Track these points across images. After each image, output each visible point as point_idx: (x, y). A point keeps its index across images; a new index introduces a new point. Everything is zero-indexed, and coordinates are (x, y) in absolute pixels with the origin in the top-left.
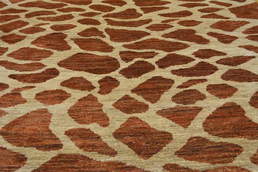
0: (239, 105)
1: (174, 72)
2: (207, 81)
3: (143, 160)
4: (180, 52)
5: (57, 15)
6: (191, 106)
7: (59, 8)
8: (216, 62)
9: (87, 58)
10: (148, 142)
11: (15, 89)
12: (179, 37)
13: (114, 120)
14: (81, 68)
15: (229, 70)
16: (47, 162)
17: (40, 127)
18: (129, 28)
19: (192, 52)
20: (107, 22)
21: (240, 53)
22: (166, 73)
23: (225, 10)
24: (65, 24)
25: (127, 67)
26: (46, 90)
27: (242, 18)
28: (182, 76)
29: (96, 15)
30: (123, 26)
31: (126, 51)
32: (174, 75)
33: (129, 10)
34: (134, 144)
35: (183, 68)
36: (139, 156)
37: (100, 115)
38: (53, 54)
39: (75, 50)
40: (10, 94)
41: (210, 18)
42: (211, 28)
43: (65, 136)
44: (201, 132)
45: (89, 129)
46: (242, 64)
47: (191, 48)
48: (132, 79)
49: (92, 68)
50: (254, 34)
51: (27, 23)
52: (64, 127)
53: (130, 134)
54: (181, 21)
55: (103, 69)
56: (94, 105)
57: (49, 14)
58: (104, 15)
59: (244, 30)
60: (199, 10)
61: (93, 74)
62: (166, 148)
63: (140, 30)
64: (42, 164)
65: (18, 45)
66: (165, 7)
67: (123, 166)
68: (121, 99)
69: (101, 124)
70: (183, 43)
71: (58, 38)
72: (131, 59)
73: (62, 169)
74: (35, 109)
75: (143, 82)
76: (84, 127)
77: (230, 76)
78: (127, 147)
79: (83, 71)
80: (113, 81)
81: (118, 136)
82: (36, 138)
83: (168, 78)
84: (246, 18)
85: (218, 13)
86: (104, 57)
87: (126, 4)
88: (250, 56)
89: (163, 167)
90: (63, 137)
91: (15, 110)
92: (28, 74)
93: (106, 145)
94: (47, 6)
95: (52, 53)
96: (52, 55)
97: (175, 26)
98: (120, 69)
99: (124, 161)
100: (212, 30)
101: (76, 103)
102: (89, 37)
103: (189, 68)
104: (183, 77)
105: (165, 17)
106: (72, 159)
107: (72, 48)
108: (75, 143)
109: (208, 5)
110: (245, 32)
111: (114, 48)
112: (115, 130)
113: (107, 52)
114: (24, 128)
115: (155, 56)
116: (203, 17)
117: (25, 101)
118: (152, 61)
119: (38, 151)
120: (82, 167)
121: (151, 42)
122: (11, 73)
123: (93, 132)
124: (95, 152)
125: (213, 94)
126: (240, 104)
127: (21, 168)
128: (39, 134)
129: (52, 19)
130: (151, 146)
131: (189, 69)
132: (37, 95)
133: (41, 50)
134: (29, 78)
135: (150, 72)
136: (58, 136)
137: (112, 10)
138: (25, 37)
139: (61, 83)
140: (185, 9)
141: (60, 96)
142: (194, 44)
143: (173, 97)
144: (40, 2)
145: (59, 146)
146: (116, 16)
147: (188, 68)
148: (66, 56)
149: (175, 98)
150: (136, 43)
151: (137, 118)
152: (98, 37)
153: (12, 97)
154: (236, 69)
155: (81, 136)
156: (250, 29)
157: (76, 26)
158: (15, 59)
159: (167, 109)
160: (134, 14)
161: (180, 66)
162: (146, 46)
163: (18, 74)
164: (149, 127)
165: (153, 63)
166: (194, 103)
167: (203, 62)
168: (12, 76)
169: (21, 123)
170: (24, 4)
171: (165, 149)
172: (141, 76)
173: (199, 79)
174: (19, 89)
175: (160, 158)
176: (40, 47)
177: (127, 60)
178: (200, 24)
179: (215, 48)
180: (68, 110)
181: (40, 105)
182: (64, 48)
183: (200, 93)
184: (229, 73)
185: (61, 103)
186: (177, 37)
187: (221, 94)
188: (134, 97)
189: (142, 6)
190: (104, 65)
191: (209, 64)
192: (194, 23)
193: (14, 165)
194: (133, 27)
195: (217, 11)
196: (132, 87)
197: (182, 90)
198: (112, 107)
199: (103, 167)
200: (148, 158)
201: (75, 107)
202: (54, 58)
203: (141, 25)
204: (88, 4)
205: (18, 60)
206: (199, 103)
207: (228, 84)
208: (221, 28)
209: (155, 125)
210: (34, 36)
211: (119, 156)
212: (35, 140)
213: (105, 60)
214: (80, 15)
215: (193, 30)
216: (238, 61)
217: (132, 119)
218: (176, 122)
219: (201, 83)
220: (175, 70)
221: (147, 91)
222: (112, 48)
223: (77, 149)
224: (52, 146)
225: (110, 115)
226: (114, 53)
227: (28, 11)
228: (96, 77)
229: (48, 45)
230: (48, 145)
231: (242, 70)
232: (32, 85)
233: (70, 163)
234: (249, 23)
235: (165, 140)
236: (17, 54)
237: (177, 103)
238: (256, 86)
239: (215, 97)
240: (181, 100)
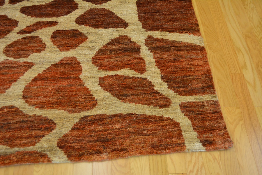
2: (57, 24)
6: (22, 60)
15: (90, 9)
28: (30, 16)
32: (22, 14)
35: (37, 4)
44: (16, 100)
77: (87, 18)
103: (44, 4)
104: (32, 18)
125: (55, 45)
131: (44, 5)
147: (42, 5)
166: (27, 57)
183: (41, 41)
184: (88, 14)
187: (65, 45)
197: (21, 36)
206: (34, 57)
207: (79, 30)
220: (27, 7)
237: (8, 56)
238: (111, 34)
239: (56, 49)
240: (14, 51)
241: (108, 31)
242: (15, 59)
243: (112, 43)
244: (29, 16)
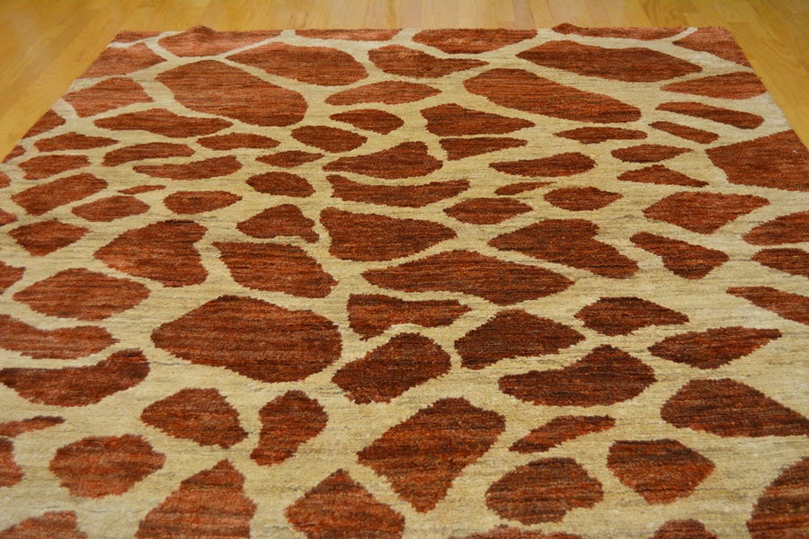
0: (713, 534)
1: (509, 385)
2: (612, 425)
4: (540, 304)
5: (194, 158)
6: (547, 528)
7: (206, 136)
8: (649, 349)
9: (248, 315)
12: (544, 249)
14: (220, 353)
15: (691, 381)
18: (396, 209)
19: (578, 308)
20: (333, 188)
21: (730, 318)
22: (482, 388)
23: (697, 153)
24: (208, 190)
25: (362, 355)
26: (92, 434)
27: (747, 184)
28: (532, 402)
29: (306, 161)
30: (378, 201)
31: (370, 295)
32: (507, 396)
33: (405, 146)
35: (541, 368)
38: (146, 297)
39: (217, 286)
41: (646, 181)
42: (648, 217)
46: (734, 362)
47: (575, 292)
48: (369, 406)
49: (253, 356)
50: (780, 243)
51: (103, 184)
54: (556, 189)
55: (286, 364)
56: (227, 508)
57: (172, 155)
58: (328, 162)
59: (748, 229)
60: (615, 154)
63: (426, 219)
65: (57, 258)
66: (515, 138)
68: (319, 485)
70: (552, 273)
71: (178, 240)
72: (379, 327)
74: (38, 512)
75: (404, 420)
77: (692, 408)
79: (224, 367)
80: (309, 410)
83: (485, 409)
84: (758, 185)
85: (673, 164)
86: (298, 315)
87: (401, 128)
88: (762, 330)
92: (55, 371)
94: (173, 128)
95: (146, 294)
96: (144, 301)
97: (535, 208)
98: (338, 365)
100: (650, 224)
101: (173, 493)
102: (268, 237)
103: (559, 368)
104: (537, 407)
105: (509, 176)
107: (209, 278)
109: (643, 135)
110: (752, 238)
111: (336, 283)
113: (312, 297)
115: (457, 317)
116: (624, 177)
117: (14, 477)
118: (445, 337)
121: (453, 263)
122: (6, 362)
125: (629, 484)
126: (718, 531)
129: (176, 170)
131: (560, 372)
132: (63, 453)
133: (116, 280)
134: (53, 383)
135: (432, 381)
137: (356, 147)
138: (83, 231)
139: (145, 411)
140: (573, 146)
141: (130, 462)
142: (586, 278)
143: (494, 488)
144: (158, 114)
146: (364, 168)
147: (555, 372)
148: (186, 308)
149: (499, 496)
150: (406, 265)
152: (296, 241)
154: (715, 381)
156: (770, 224)
157: (240, 199)
158: (34, 310)
160: (419, 159)
161: (533, 359)
162: (436, 277)
163: (27, 366)
165: (449, 348)
166: (560, 520)
167: (609, 347)
168: (6, 376)
170: (112, 119)
172: (400, 394)
173: (588, 415)
174: (13, 428)
176: (117, 268)
177: (364, 328)
178: (613, 204)
179: (652, 293)
180: (141, 522)
181: (57, 497)
182: (185, 275)
183: (585, 473)
184: (689, 396)
185: (126, 491)
186: (537, 249)
187: (656, 485)
188: (362, 483)
189: (447, 133)
190: (292, 346)
191: (626, 358)
192: (595, 198)
194: (408, 209)
195: (669, 158)
196: (363, 438)
197: (524, 459)
198: (283, 521)
201: (165, 512)
202: (148, 314)
203: (432, 202)
204: (291, 123)
205: (40, 314)
206: (576, 519)
207: (682, 442)
208: (676, 219)
210: (110, 230)
213: (299, 328)
214: (259, 159)
215: (589, 223)
216: (723, 347)
219: (592, 435)
220: (513, 377)
221: (411, 459)
222: (329, 282)
226: (331, 300)
227: (115, 142)
228: (258, 393)
229: (142, 265)
231: (735, 383)
232: (54, 411)
234: (765, 202)
236: (44, 292)
237: (503, 514)
238: (776, 452)
239: (633, 496)
240: (517, 500)
241: (764, 443)
242: (524, 524)
243: (789, 480)
244: (530, 400)
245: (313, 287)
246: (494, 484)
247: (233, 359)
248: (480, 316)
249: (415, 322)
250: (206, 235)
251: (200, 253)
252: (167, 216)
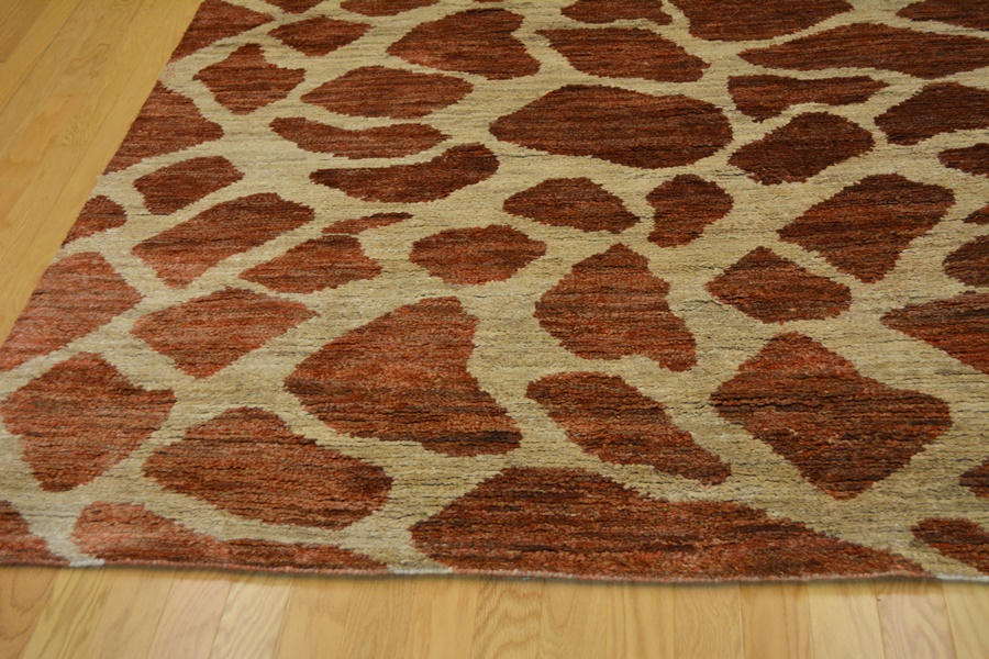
1: (950, 158)
3: (831, 502)
4: (978, 75)
9: (603, 105)
10: (852, 433)
11: (337, 223)
12: (973, 17)
13: (713, 345)
14: (580, 143)
16: (466, 495)
17: (432, 368)
22: (919, 163)
25: (761, 137)
26: (450, 228)
31: (755, 76)
34: (796, 439)
36: (815, 487)
37: (660, 324)
38: (470, 91)
39: (556, 76)
40: (319, 242)
43: (528, 400)
45: (617, 379)
48: (780, 186)
49: (622, 144)
52: (524, 369)
53: (778, 401)
55: (666, 149)
56: (634, 287)
61: (626, 168)
62: (922, 457)
64: (447, 502)
65: (341, 57)
67: (752, 522)
68: (738, 263)
69: (665, 360)
71: (489, 30)
72: (774, 107)
73: (520, 526)
74: (413, 299)
75: (828, 198)
76: (601, 370)
78: (769, 448)
79: (590, 156)
80: (708, 193)
81: (732, 409)
82: (421, 405)
83: (927, 183)
86: (668, 100)
89: (914, 530)
90: (519, 406)
91: (342, 301)
92: (382, 169)
93: (687, 438)
95: (468, 88)
96: (468, 96)
98: (732, 148)
99: (758, 501)
101: (566, 276)
102: (605, 22)
106: (559, 487)
107: (542, 68)
108: (567, 428)
111: (708, 66)
112: (719, 383)
113: (680, 81)
114: (377, 368)
115: (873, 93)
117: (374, 270)
118: (861, 114)
119: (430, 455)
120: (597, 521)
121: (854, 37)
122: (318, 164)
123: (634, 389)
124: (645, 466)
127: (370, 514)
128: (432, 394)
130: (862, 450)
132: (420, 246)
133: (425, 76)
134: (384, 181)
135: (854, 159)
136: (502, 401)
138: (363, 27)
139: (506, 202)
141: (505, 251)
143: (951, 258)
145: (506, 439)
148: (521, 100)
149: (957, 264)
150: (793, 42)
151: (807, 340)
153: (328, 254)
155: (589, 402)
158: (332, 111)
159: (925, 307)
161: (978, 131)
162: (835, 53)
163: (346, 167)
164: (856, 373)
165: (867, 124)
168: (324, 177)
169: (363, 349)
171: (920, 462)
172: (817, 173)
174: (352, 226)
175: (900, 494)
176: (422, 64)
177: (758, 112)
180: (537, 303)
181: (430, 285)
182: (511, 67)
185: (509, 277)
186: (963, 17)
188: (790, 258)
190: (669, 132)
193: (346, 504)
196: (781, 217)
198: (706, 296)
199: (677, 521)
200: (853, 496)
201: (562, 293)
202: (478, 108)
205: (341, 115)
209: (879, 366)
210: (398, 24)
211: (737, 485)
212: (418, 415)
213: (672, 113)
217: (783, 343)
218: (964, 355)
221: (844, 235)
222: (698, 65)
223: (576, 451)
224: (480, 439)
225: (697, 326)
226: (705, 83)
228: (639, 179)
229: (451, 59)
230: (466, 435)
232: (398, 208)
233: (552, 503)
235: (918, 427)
236: (337, 93)
245: (678, 70)
246: (952, 254)
247: (599, 148)
248: (902, 91)
249: (819, 100)
250: (525, 24)
251: (523, 42)
252: (467, 5)
